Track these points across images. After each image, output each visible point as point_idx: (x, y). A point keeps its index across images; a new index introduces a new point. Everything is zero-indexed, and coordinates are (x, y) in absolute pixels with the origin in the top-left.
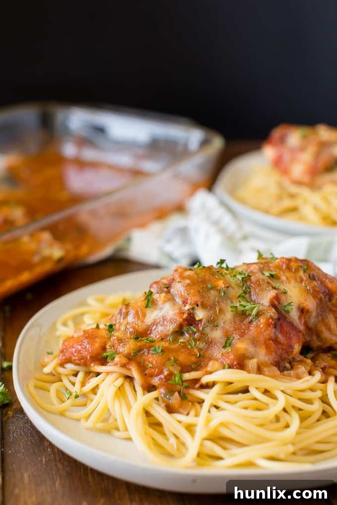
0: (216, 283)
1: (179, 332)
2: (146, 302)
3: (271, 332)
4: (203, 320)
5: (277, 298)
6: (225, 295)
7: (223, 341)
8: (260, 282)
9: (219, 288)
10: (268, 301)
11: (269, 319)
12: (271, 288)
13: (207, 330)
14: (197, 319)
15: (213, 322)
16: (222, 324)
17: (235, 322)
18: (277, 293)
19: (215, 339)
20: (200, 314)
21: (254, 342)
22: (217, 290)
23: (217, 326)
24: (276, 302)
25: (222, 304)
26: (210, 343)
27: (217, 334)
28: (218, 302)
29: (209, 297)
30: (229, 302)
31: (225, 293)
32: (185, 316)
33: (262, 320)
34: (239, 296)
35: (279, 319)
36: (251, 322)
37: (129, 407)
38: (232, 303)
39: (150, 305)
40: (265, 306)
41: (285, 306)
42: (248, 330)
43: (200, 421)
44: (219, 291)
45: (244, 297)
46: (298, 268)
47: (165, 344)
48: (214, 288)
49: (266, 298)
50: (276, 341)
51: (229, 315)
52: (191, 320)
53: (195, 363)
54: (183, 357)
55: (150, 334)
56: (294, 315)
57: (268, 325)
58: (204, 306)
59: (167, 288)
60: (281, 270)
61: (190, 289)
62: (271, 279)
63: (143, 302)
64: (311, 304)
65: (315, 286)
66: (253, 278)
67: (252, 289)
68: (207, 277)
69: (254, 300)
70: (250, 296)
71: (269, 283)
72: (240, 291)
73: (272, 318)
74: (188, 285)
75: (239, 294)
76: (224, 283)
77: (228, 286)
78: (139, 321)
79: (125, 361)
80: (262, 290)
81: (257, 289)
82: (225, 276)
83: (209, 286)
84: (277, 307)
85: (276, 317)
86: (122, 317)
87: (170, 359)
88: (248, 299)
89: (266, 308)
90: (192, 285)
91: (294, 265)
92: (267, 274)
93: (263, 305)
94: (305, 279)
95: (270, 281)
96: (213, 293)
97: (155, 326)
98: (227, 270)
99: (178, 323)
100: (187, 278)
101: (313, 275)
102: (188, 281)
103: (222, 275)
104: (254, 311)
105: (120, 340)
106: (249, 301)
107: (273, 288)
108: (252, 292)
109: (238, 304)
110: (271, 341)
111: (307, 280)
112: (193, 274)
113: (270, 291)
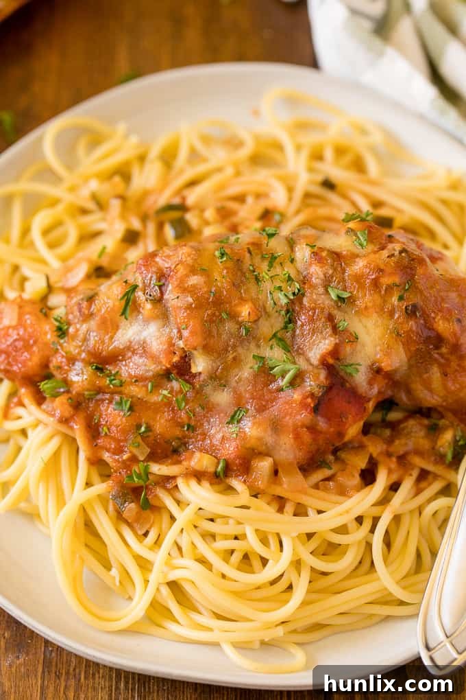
0: (239, 309)
1: (166, 375)
2: (123, 302)
3: (304, 416)
4: (202, 375)
5: (335, 353)
6: (249, 335)
7: (230, 412)
8: (314, 313)
9: (240, 319)
10: (318, 357)
11: (307, 397)
12: (329, 330)
13: (208, 390)
14: (194, 370)
15: (219, 379)
16: (234, 384)
17: (254, 386)
18: (336, 344)
19: (218, 404)
20: (200, 365)
22: (237, 323)
23: (225, 386)
24: (331, 361)
25: (240, 350)
26: (209, 408)
27: (223, 398)
28: (234, 347)
29: (219, 335)
30: (252, 346)
31: (248, 331)
32: (176, 359)
33: (297, 396)
34: (275, 335)
36: (280, 390)
38: (258, 346)
39: (128, 311)
40: (311, 364)
41: (346, 366)
42: (272, 402)
43: (158, 558)
44: (240, 324)
45: (281, 340)
46: (392, 288)
47: (136, 391)
48: (233, 316)
49: (319, 347)
51: (247, 371)
52: (182, 369)
53: (179, 439)
54: (161, 424)
55: (122, 361)
56: (361, 378)
57: (303, 405)
58: (207, 349)
59: (160, 287)
60: (362, 286)
61: (189, 317)
62: (340, 304)
63: (117, 303)
64: (397, 360)
65: (411, 330)
66: (305, 301)
67: (299, 323)
68: (225, 293)
69: (296, 347)
70: (293, 336)
71: (331, 318)
72: (278, 323)
73: (312, 395)
74: (189, 307)
75: (274, 331)
76: (249, 313)
77: (256, 318)
78: (107, 337)
79: (68, 412)
80: (314, 331)
81: (307, 328)
82: (262, 284)
83: (224, 315)
84: (333, 366)
85: (320, 394)
86: (81, 319)
87: (139, 427)
88: (288, 342)
89: (311, 368)
90: (196, 307)
91: (386, 281)
92: (334, 296)
93: (308, 360)
94: (397, 316)
95: (335, 312)
96: (229, 326)
97: (130, 354)
98: (271, 266)
99: (164, 368)
100: (189, 292)
101: (415, 307)
102: (190, 300)
103: (257, 279)
104: (288, 377)
105: (72, 360)
106: (287, 348)
107: (335, 329)
108: (298, 332)
109: (267, 353)
110: (305, 429)
111: (399, 318)
112: (203, 284)
113: (325, 339)
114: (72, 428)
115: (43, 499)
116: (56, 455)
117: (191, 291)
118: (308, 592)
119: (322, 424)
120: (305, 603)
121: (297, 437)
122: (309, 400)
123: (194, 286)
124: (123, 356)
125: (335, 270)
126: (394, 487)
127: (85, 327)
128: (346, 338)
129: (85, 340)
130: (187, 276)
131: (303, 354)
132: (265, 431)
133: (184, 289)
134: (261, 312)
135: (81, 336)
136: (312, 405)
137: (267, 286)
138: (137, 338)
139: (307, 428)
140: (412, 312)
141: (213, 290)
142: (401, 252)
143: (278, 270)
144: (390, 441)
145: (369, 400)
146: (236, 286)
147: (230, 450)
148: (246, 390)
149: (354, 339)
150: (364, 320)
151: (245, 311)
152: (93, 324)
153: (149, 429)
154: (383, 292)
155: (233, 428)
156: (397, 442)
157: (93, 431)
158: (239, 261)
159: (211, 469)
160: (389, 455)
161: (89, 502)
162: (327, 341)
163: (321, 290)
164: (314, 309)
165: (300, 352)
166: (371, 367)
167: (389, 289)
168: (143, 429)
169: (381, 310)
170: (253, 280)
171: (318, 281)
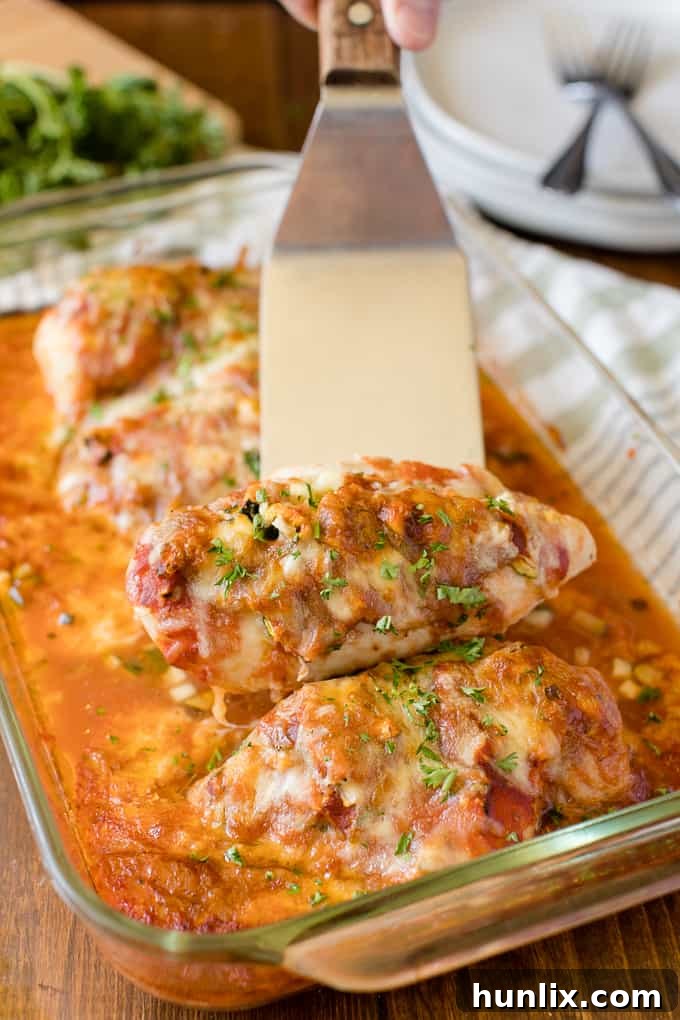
0: (378, 728)
1: (318, 826)
3: (476, 820)
4: (357, 808)
5: (488, 749)
6: (393, 752)
7: (397, 840)
8: (456, 716)
9: (382, 737)
10: (472, 756)
11: (474, 798)
12: (476, 728)
13: (367, 823)
14: (347, 804)
15: (374, 807)
16: (391, 811)
17: (414, 804)
18: (487, 740)
19: (382, 838)
20: (351, 796)
21: (450, 842)
22: (380, 742)
23: (383, 814)
24: (486, 758)
25: (388, 769)
26: (373, 845)
27: (384, 829)
28: (382, 768)
29: (365, 760)
30: (401, 764)
31: (393, 748)
32: (325, 800)
33: (462, 799)
34: (421, 748)
35: (492, 791)
38: (407, 763)
40: (468, 767)
41: (503, 761)
42: (438, 817)
44: (382, 744)
45: (429, 751)
46: (526, 676)
48: (375, 737)
49: (470, 746)
50: (488, 835)
51: (402, 791)
52: (335, 808)
55: (268, 828)
56: (520, 775)
57: (470, 807)
58: (357, 779)
59: (288, 736)
60: (495, 681)
61: (330, 747)
62: (477, 703)
64: (551, 746)
65: (557, 712)
66: (443, 706)
67: (442, 729)
68: (359, 715)
69: (446, 754)
70: (440, 743)
71: (472, 717)
72: (421, 736)
73: (478, 795)
74: (325, 738)
75: (419, 744)
76: (390, 729)
77: (396, 732)
78: (245, 806)
80: (461, 733)
81: (452, 733)
82: (393, 702)
83: (364, 737)
84: (490, 764)
85: (486, 792)
86: (214, 798)
88: (437, 752)
89: (467, 770)
90: (333, 737)
91: (518, 670)
93: (463, 764)
94: (538, 700)
95: (475, 711)
96: (372, 750)
97: (274, 815)
99: (315, 813)
100: (323, 723)
101: (554, 689)
102: (325, 731)
103: (387, 698)
104: (446, 786)
106: (436, 758)
107: (481, 727)
108: (444, 738)
110: (481, 837)
111: (541, 702)
112: (334, 712)
113: (474, 736)
117: (324, 721)
119: (496, 827)
121: (474, 847)
122: (477, 800)
123: (325, 716)
124: (268, 822)
125: (464, 674)
127: (219, 806)
128: (494, 733)
129: (224, 818)
130: (315, 709)
131: (456, 760)
132: (440, 849)
133: (314, 722)
135: (218, 816)
136: (482, 804)
137: (399, 702)
138: (278, 796)
139: (484, 835)
140: (552, 694)
141: (346, 715)
143: (405, 687)
145: (533, 800)
146: (368, 707)
148: (405, 811)
149: (503, 733)
150: (508, 714)
151: (385, 729)
152: (228, 798)
154: (518, 681)
155: (404, 857)
162: (478, 737)
163: (456, 694)
164: (454, 712)
165: (452, 758)
166: (528, 759)
167: (523, 678)
169: (521, 700)
170: (382, 699)
171: (450, 687)
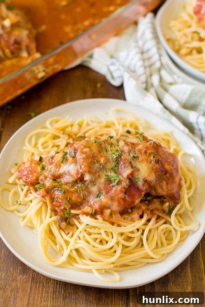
0: (100, 159)
1: (76, 182)
2: (63, 158)
3: (121, 195)
4: (88, 181)
5: (132, 174)
6: (103, 168)
7: (97, 194)
9: (101, 162)
10: (126, 175)
11: (123, 188)
12: (130, 167)
13: (90, 186)
14: (85, 179)
15: (93, 182)
16: (98, 184)
17: (105, 185)
18: (132, 171)
19: (93, 191)
20: (87, 177)
21: (112, 199)
22: (100, 164)
23: (95, 185)
24: (130, 177)
25: (100, 172)
26: (90, 193)
27: (94, 189)
28: (99, 172)
29: (94, 168)
30: (105, 172)
31: (103, 167)
32: (79, 176)
33: (119, 188)
34: (112, 168)
35: (130, 186)
36: (113, 186)
37: (42, 222)
38: (106, 172)
39: (64, 161)
40: (124, 178)
41: (135, 179)
42: (111, 190)
43: (72, 241)
45: (114, 170)
46: (151, 154)
47: (67, 187)
48: (98, 162)
49: (126, 172)
50: (124, 199)
51: (102, 180)
52: (81, 179)
53: (80, 202)
54: (74, 198)
55: (62, 178)
56: (140, 183)
57: (121, 191)
58: (90, 172)
59: (75, 153)
60: (141, 153)
61: (84, 161)
62: (133, 159)
63: (61, 159)
64: (152, 178)
65: (157, 168)
66: (122, 157)
67: (120, 164)
68: (96, 154)
69: (119, 172)
70: (118, 169)
71: (131, 163)
72: (113, 164)
73: (124, 188)
74: (84, 158)
75: (112, 167)
76: (104, 161)
77: (106, 162)
78: (57, 169)
79: (44, 193)
80: (125, 167)
81: (122, 166)
82: (108, 152)
83: (95, 161)
84: (131, 179)
85: (127, 187)
86: (49, 164)
87: (67, 198)
88: (116, 171)
89: (124, 179)
90: (86, 158)
91: (149, 151)
92: (132, 156)
93: (123, 177)
94: (152, 163)
95: (132, 161)
96: (97, 165)
97: (64, 175)
98: (111, 146)
99: (75, 179)
100: (84, 153)
101: (158, 160)
102: (84, 156)
103: (106, 150)
104: (116, 182)
105: (46, 178)
106: (116, 173)
107: (132, 167)
108: (120, 167)
109: (109, 174)
110: (122, 200)
111: (153, 163)
112: (89, 151)
113: (129, 169)
114: (45, 199)
115: (36, 222)
116: (41, 208)
117: (85, 153)
118: (121, 253)
119: (127, 198)
120: (120, 257)
121: (119, 202)
122: (123, 189)
124: (62, 176)
125: (132, 148)
126: (149, 221)
127: (50, 167)
128: (135, 170)
129: (50, 171)
130: (84, 148)
131: (121, 175)
132: (108, 200)
133: (82, 153)
134: (107, 161)
135: (49, 170)
136: (124, 191)
137: (110, 153)
138: (67, 170)
139: (122, 199)
140: (157, 162)
141: (92, 153)
142: (154, 143)
143: (113, 148)
144: (148, 205)
145: (143, 191)
146: (99, 152)
147: (97, 206)
148: (102, 186)
149: (138, 170)
150: (142, 164)
151: (102, 160)
152: (53, 165)
153: (70, 199)
154: (148, 155)
155: (98, 199)
156: (150, 206)
157: (52, 200)
158: (101, 145)
159: (91, 212)
160: (148, 210)
161: (51, 223)
162: (129, 170)
163: (128, 154)
164: (125, 160)
165: (120, 174)
166: (144, 180)
167: (150, 154)
168: (68, 199)
169: (147, 161)
170: (105, 151)
171: (127, 151)
